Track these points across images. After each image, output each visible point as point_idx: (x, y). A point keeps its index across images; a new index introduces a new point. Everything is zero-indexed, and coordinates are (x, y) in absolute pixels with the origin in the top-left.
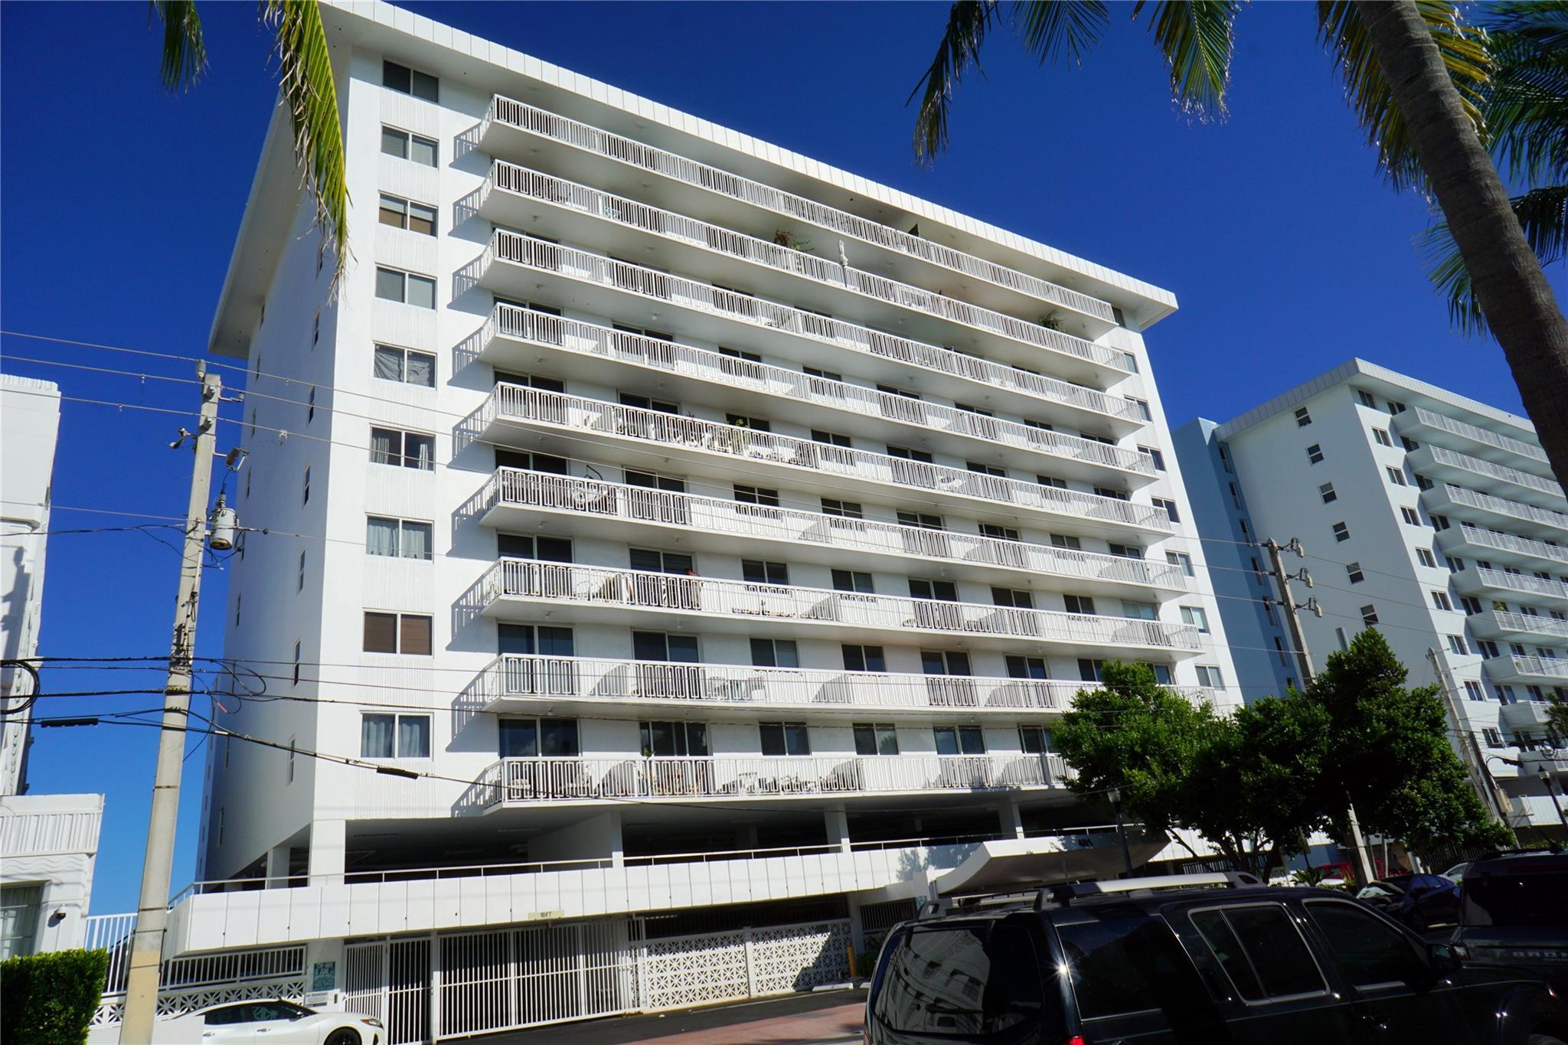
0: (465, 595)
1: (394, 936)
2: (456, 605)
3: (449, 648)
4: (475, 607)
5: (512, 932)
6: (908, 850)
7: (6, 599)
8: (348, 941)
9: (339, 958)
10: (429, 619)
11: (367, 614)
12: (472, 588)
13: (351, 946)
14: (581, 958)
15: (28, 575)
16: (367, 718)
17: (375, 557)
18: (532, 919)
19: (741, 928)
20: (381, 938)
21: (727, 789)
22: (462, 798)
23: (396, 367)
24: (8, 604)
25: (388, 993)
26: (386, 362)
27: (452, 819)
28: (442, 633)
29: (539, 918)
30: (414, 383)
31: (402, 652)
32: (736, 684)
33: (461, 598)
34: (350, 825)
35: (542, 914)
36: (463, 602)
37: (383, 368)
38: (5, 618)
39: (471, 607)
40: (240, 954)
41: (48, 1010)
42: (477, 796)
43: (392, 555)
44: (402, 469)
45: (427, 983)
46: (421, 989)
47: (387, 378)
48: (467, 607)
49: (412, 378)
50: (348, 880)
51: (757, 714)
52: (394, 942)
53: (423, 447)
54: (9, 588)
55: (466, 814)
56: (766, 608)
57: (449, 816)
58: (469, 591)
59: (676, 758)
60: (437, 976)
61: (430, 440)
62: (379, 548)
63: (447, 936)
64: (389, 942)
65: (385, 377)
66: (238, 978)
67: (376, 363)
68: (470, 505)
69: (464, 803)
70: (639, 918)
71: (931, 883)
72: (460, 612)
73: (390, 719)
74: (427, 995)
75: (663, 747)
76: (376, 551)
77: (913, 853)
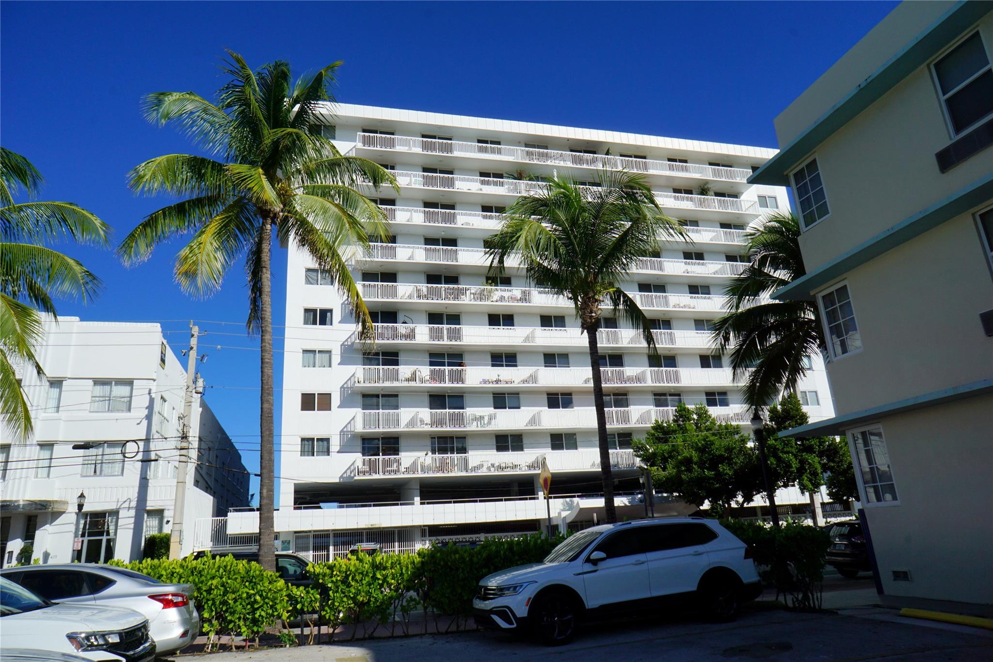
0: (346, 383)
1: (315, 531)
2: (342, 387)
3: (339, 407)
4: (351, 388)
5: (364, 531)
6: (568, 499)
7: (147, 408)
8: (296, 532)
9: (292, 539)
10: (330, 394)
11: (302, 394)
12: (350, 379)
13: (297, 534)
14: (397, 544)
15: (154, 398)
16: (303, 440)
17: (307, 368)
18: (367, 527)
19: (480, 534)
20: (310, 531)
21: (475, 468)
22: (344, 473)
23: (316, 278)
24: (147, 410)
25: (312, 554)
26: (311, 276)
27: (340, 482)
28: (336, 401)
29: (370, 527)
30: (324, 284)
31: (318, 410)
32: (482, 418)
33: (345, 384)
34: (295, 484)
35: (372, 525)
36: (346, 386)
37: (310, 279)
38: (146, 416)
39: (349, 388)
40: (254, 535)
41: (161, 552)
42: (351, 473)
43: (314, 367)
44: (318, 326)
45: (328, 551)
46: (326, 553)
47: (312, 284)
48: (347, 388)
49: (322, 283)
50: (295, 508)
51: (494, 432)
52: (315, 533)
53: (329, 314)
54: (147, 404)
55: (346, 480)
56: (501, 378)
57: (338, 481)
58: (348, 380)
59: (449, 455)
60: (331, 548)
61: (331, 311)
62: (309, 364)
63: (336, 532)
64: (312, 533)
65: (311, 284)
66: (253, 544)
67: (306, 276)
68: (349, 340)
69: (345, 475)
70: (425, 528)
71: (563, 518)
72: (344, 390)
73: (313, 439)
74: (328, 555)
75: (443, 450)
76: (307, 365)
77: (571, 501)
